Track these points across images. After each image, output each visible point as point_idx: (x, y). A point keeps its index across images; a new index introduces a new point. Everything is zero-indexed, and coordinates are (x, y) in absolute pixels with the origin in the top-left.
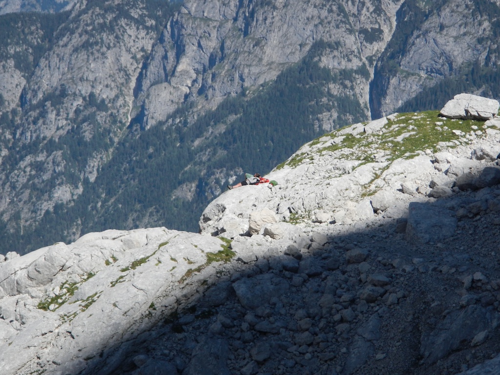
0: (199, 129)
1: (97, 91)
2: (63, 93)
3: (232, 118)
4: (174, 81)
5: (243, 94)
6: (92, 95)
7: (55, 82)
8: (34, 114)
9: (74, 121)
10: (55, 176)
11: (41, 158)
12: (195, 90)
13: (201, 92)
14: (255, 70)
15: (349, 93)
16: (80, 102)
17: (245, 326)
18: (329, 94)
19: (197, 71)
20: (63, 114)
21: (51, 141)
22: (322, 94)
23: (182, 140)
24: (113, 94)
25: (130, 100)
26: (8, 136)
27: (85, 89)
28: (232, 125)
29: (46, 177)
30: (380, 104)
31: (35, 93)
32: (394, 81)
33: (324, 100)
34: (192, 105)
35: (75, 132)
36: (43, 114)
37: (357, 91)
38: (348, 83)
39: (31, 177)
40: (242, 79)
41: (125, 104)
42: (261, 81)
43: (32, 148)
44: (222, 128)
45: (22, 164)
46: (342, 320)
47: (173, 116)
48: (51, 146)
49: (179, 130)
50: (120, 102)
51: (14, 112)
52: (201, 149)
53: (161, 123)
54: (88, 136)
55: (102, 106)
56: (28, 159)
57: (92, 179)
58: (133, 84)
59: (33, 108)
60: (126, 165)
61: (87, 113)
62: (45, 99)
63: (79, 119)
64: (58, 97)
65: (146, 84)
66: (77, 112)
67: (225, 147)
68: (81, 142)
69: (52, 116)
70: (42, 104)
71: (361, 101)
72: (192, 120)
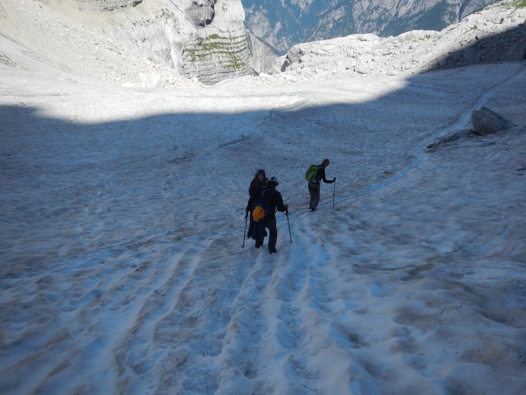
0: (411, 18)
1: (387, 7)
2: (378, 7)
3: (421, 16)
4: (407, 5)
5: (425, 9)
6: (385, 8)
7: (377, 4)
8: (370, 12)
9: (380, 15)
10: (373, 29)
11: (370, 24)
12: (412, 8)
13: (414, 8)
14: (429, 3)
15: (453, 10)
16: (382, 9)
17: (479, 45)
18: (448, 10)
19: (413, 3)
20: (377, 12)
21: (373, 20)
22: (446, 10)
23: (406, 21)
24: (391, 8)
25: (395, 10)
26: (363, 18)
27: (384, 6)
28: (420, 18)
29: (371, 29)
30: (461, 14)
31: (371, 7)
32: (467, 7)
33: (446, 12)
34: (411, 12)
35: (380, 18)
36: (372, 12)
37: (456, 10)
38: (454, 7)
39: (367, 29)
40: (425, 5)
41: (393, 11)
42: (430, 6)
43: (369, 21)
44: (418, 18)
45: (366, 25)
46: (505, 46)
47: (405, 14)
48: (373, 21)
49: (406, 18)
50: (392, 10)
51: (365, 12)
52: (411, 24)
53: (402, 16)
54: (383, 19)
55: (387, 11)
56: (367, 24)
57: (382, 30)
58: (396, 5)
59: (370, 11)
60: (391, 27)
61: (383, 12)
62: (374, 8)
63: (381, 14)
64: (377, 8)
65: (400, 5)
66: (381, 12)
67: (417, 23)
68: (381, 20)
69: (375, 13)
70: (372, 10)
71: (456, 13)
72: (410, 16)
